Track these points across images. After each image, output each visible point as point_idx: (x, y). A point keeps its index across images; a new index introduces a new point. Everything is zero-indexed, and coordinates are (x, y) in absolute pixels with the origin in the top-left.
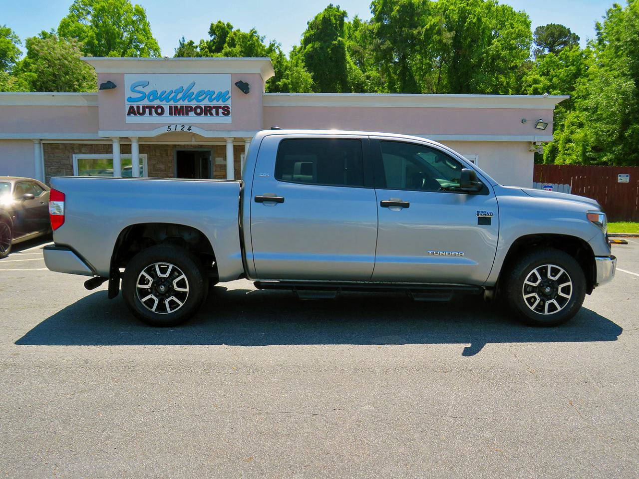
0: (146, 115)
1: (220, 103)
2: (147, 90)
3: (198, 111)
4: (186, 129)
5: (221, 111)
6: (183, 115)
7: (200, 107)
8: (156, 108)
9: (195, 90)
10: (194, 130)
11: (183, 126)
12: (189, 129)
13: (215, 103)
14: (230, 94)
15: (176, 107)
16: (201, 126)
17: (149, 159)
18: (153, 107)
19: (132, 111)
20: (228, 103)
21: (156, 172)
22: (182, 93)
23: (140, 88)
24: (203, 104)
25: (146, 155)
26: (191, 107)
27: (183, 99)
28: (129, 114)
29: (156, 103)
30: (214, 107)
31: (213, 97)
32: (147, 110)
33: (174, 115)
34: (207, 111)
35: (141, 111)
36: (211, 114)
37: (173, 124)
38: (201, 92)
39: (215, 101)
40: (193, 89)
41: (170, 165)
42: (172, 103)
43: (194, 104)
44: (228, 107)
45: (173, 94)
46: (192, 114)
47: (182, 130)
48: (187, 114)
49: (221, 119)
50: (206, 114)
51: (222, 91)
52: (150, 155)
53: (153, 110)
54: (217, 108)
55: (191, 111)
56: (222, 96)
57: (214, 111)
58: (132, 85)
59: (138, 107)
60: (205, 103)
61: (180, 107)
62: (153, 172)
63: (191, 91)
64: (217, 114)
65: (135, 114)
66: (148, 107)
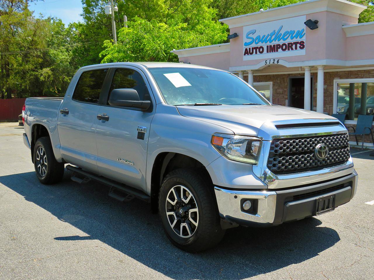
0: (253, 54)
1: (299, 40)
2: (254, 36)
3: (284, 47)
4: (276, 62)
5: (298, 45)
6: (275, 51)
7: (285, 44)
8: (259, 48)
9: (282, 32)
10: (281, 63)
11: (274, 60)
12: (278, 62)
13: (295, 40)
14: (305, 32)
15: (271, 46)
16: (285, 59)
17: (274, 85)
18: (257, 48)
19: (247, 52)
20: (304, 39)
21: (276, 95)
22: (274, 35)
23: (251, 36)
24: (286, 42)
25: (272, 82)
26: (279, 45)
27: (275, 39)
28: (245, 55)
29: (259, 45)
30: (294, 43)
31: (294, 35)
32: (254, 50)
33: (270, 52)
34: (289, 47)
35: (251, 52)
36: (292, 49)
37: (268, 59)
38: (286, 33)
39: (295, 38)
40: (281, 31)
41: (285, 89)
42: (269, 44)
43: (281, 42)
44: (303, 42)
45: (269, 37)
46: (280, 50)
47: (273, 63)
48: (277, 51)
49: (299, 52)
50: (289, 50)
51: (299, 30)
52: (274, 83)
53: (258, 50)
54: (296, 43)
55: (279, 48)
56: (300, 34)
57: (294, 47)
58: (247, 34)
59: (250, 49)
60: (289, 41)
61: (273, 45)
62: (275, 95)
63: (279, 33)
64: (296, 48)
65: (248, 54)
66: (255, 48)
